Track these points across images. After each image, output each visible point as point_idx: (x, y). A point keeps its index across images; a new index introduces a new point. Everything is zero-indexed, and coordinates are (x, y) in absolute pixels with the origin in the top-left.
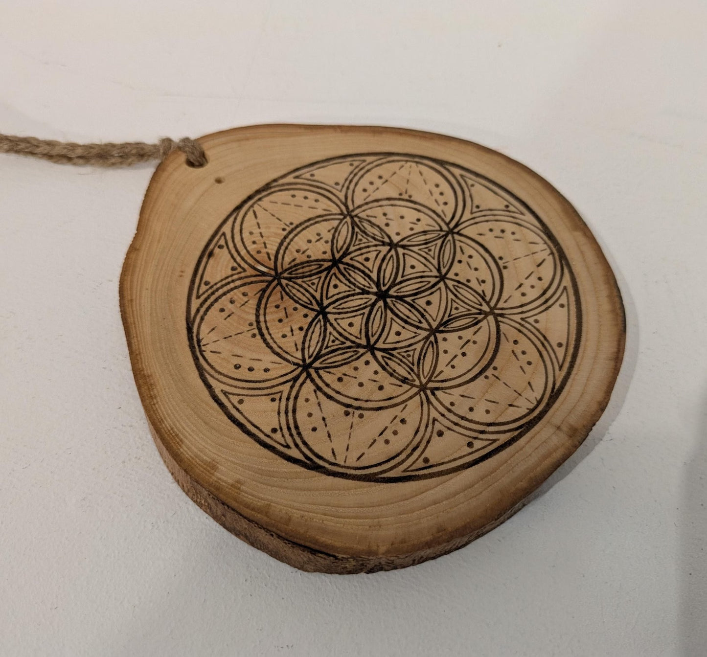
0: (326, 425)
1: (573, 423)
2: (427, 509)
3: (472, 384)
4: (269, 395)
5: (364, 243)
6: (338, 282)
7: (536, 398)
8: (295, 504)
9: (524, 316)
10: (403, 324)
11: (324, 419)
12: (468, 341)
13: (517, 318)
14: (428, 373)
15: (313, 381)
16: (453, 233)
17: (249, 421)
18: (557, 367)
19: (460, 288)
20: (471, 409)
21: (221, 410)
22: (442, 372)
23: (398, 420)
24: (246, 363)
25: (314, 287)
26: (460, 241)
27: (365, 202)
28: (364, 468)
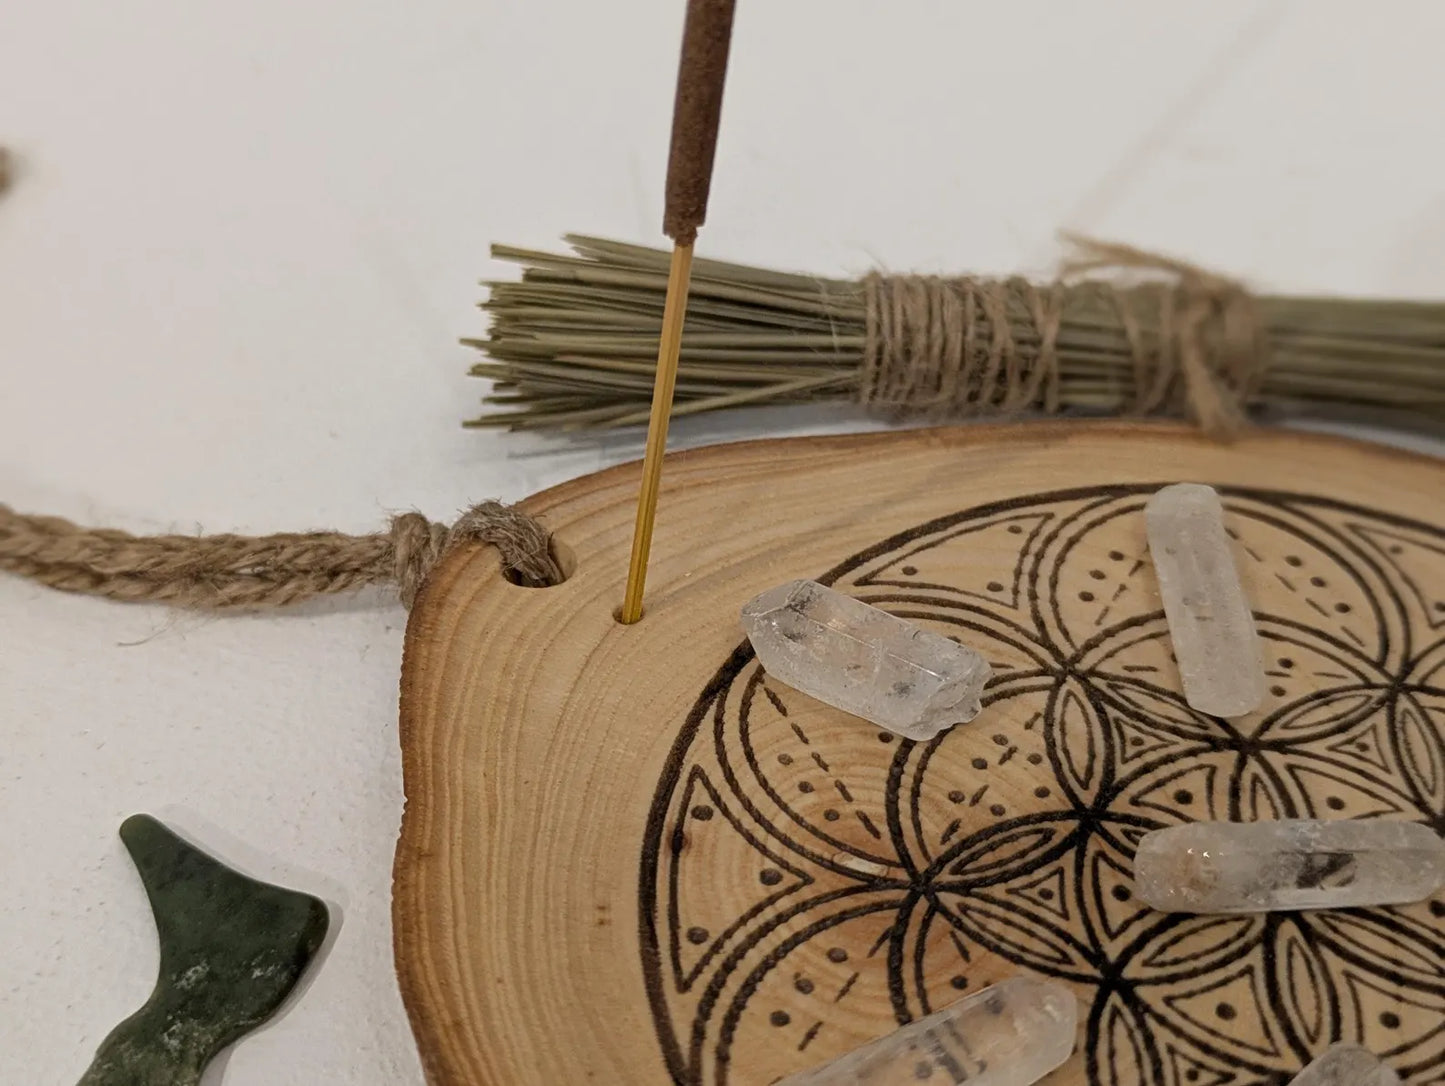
5: (1154, 749)
6: (1122, 880)
16: (1408, 690)
25: (1055, 903)
26: (1439, 710)
27: (1102, 629)
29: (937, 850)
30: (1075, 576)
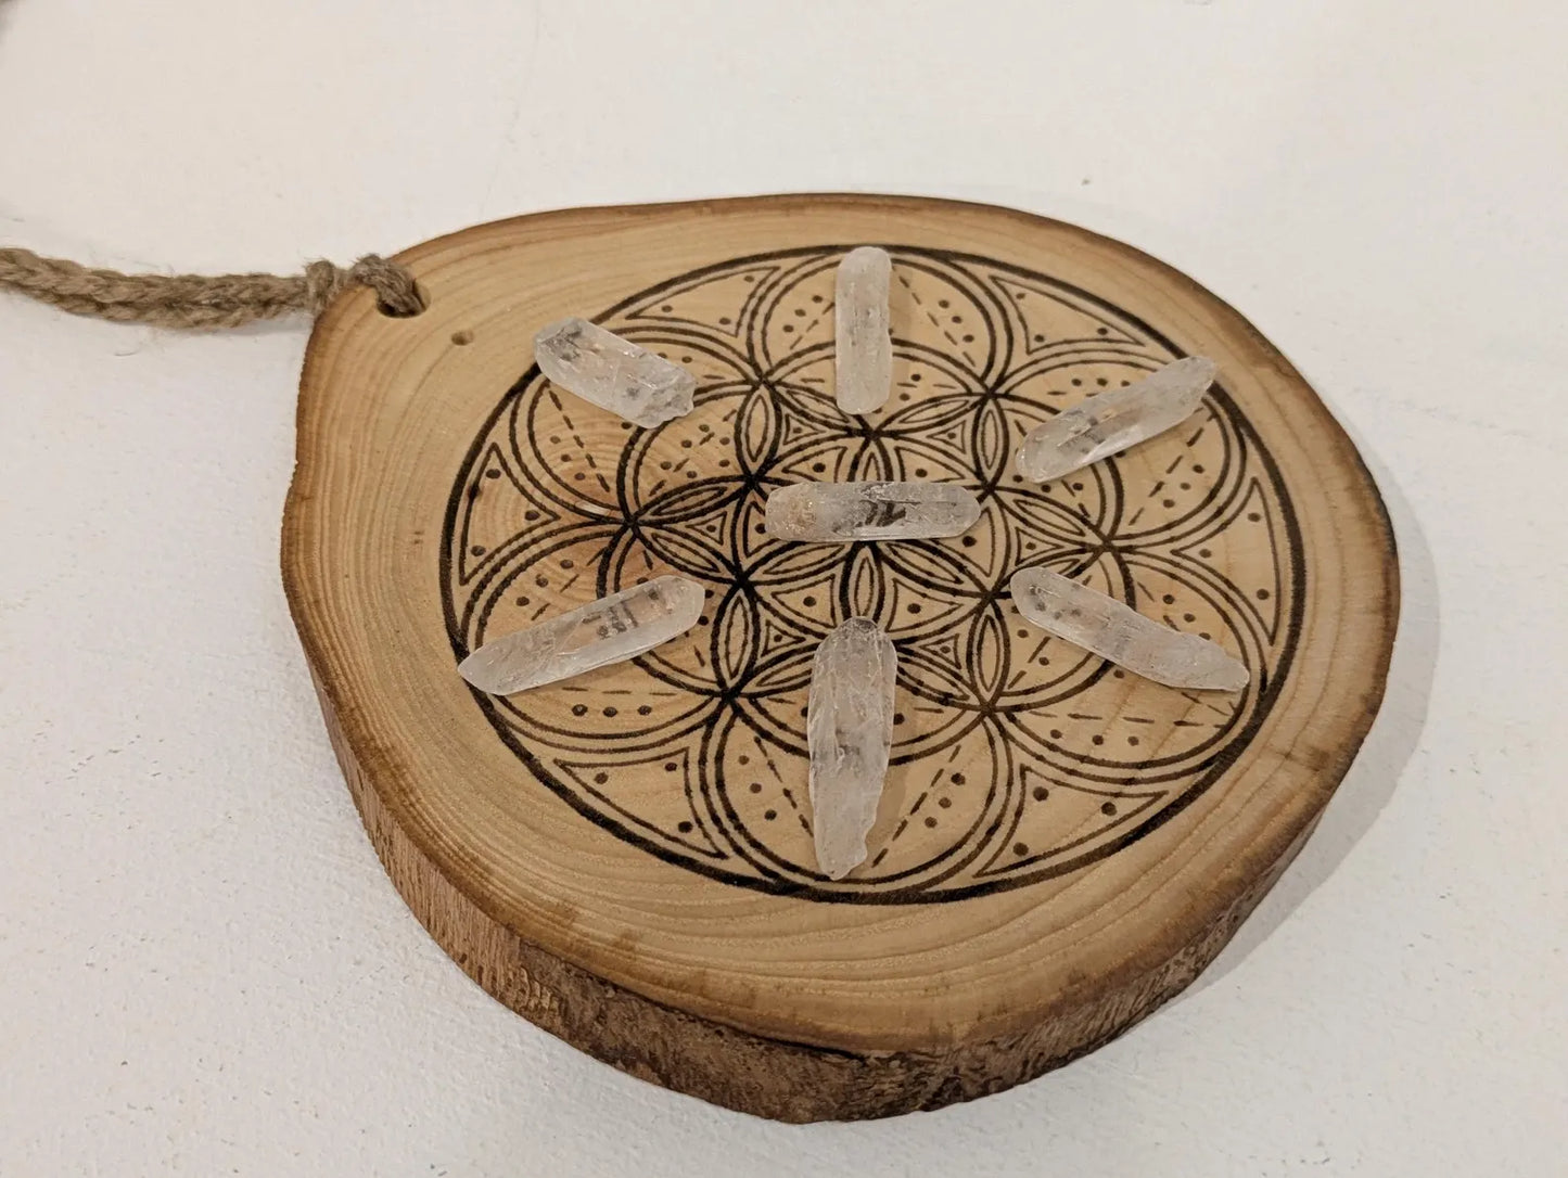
0: (794, 806)
1: (1316, 744)
2: (1041, 943)
3: (1091, 691)
4: (659, 758)
5: (808, 435)
6: (763, 521)
7: (1230, 704)
9: (1176, 545)
10: (922, 589)
11: (787, 793)
13: (1163, 552)
14: (994, 680)
16: (996, 396)
17: (626, 814)
18: (1264, 640)
19: (1031, 504)
21: (563, 801)
22: (1022, 674)
23: (946, 777)
24: (596, 703)
25: (715, 535)
26: (1013, 411)
27: (794, 351)
28: (891, 879)
29: (645, 499)
30: (783, 314)
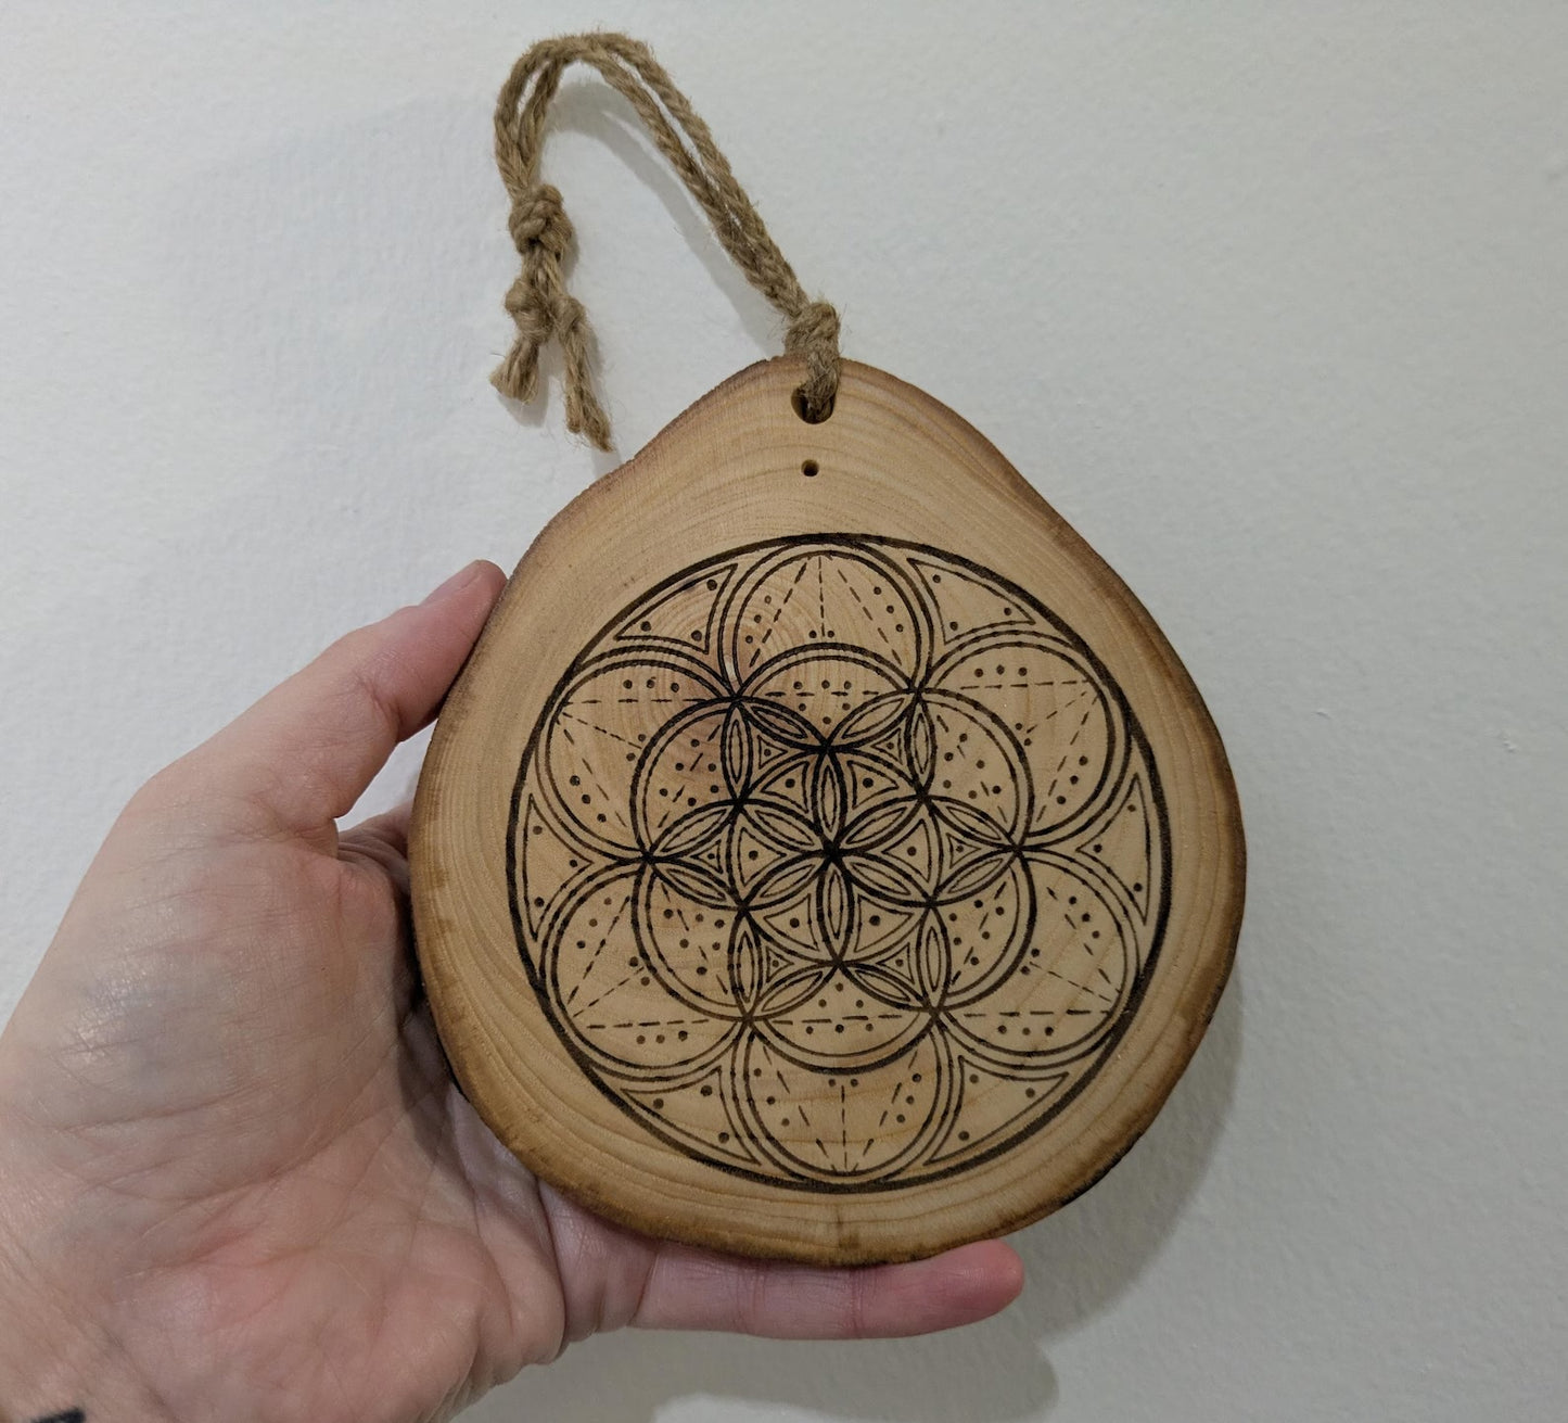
0: (598, 953)
1: (862, 1235)
2: (603, 1154)
3: (806, 1073)
4: (575, 852)
5: (891, 755)
6: (798, 780)
7: (857, 1165)
8: (482, 1009)
9: (968, 1056)
10: (814, 916)
11: (603, 943)
12: (865, 1018)
13: (956, 1050)
14: (773, 1009)
15: (638, 883)
16: (1018, 854)
17: (524, 863)
18: (926, 1157)
19: (937, 940)
20: (771, 1101)
21: (507, 820)
22: (791, 1023)
23: (679, 1028)
24: (587, 786)
25: (764, 758)
26: (1014, 875)
27: (961, 692)
28: (587, 1042)
29: (761, 694)
30: (989, 661)
